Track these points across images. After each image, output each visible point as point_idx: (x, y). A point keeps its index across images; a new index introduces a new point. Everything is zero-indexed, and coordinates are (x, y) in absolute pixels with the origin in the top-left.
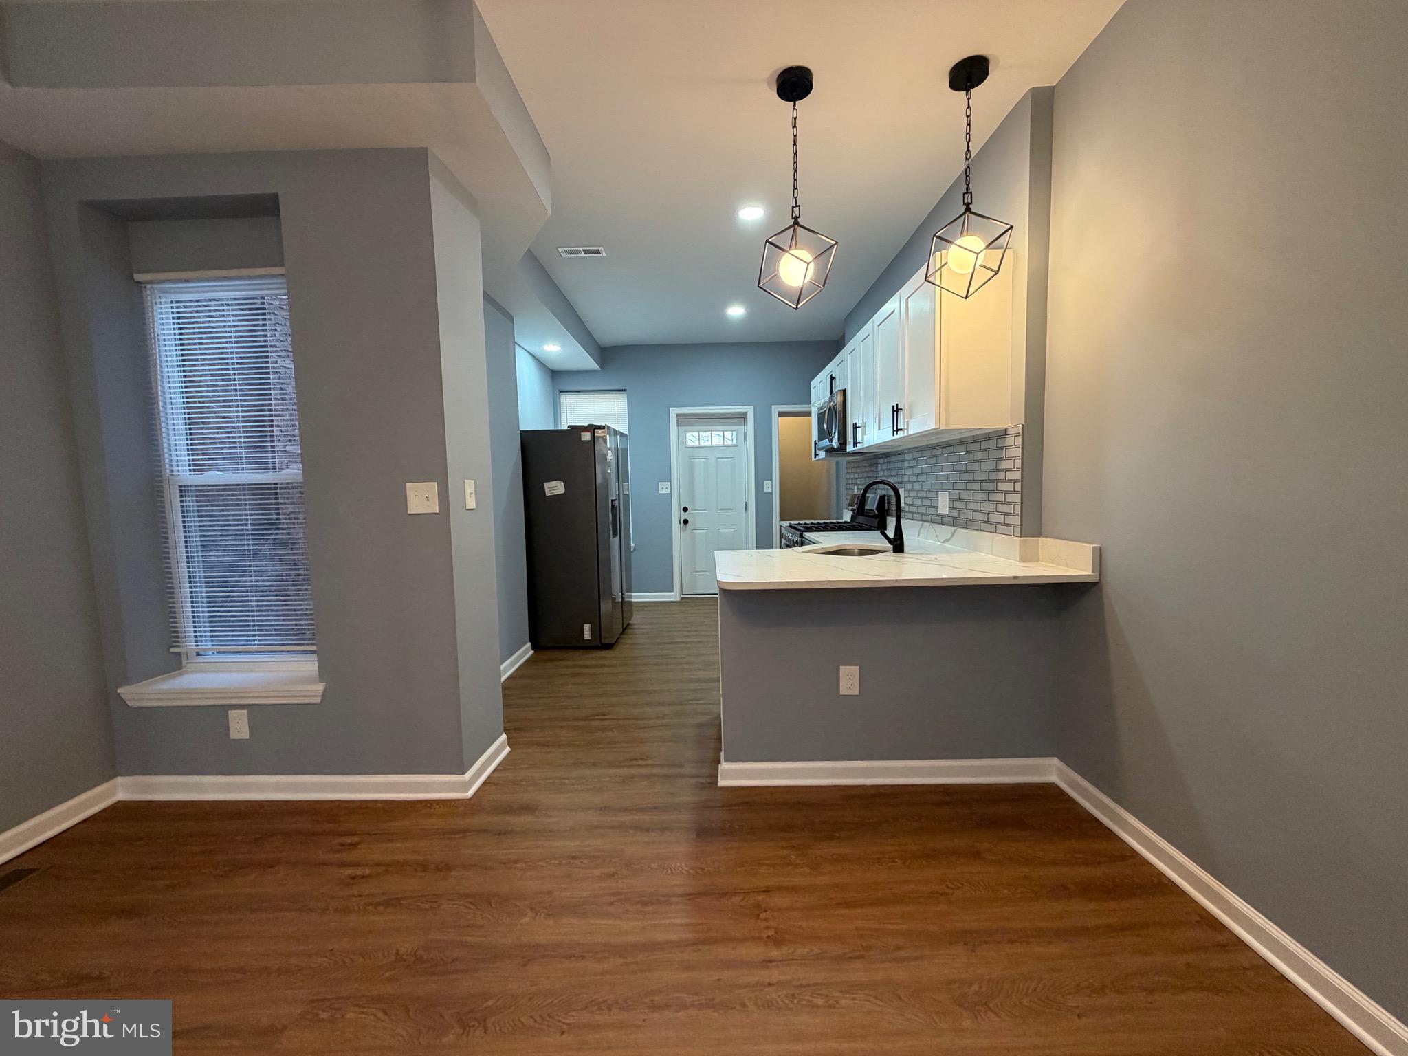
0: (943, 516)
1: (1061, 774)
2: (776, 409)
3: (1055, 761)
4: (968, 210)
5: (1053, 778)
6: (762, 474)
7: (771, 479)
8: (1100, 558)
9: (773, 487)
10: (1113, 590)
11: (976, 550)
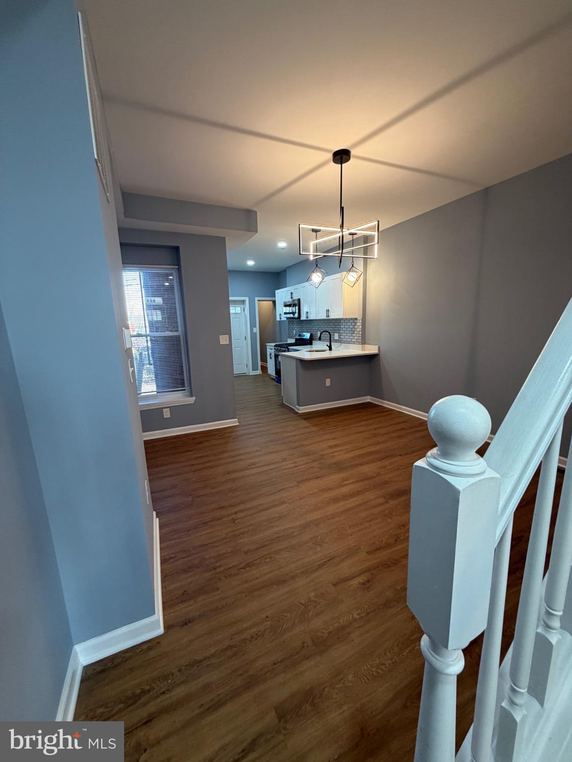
0: (336, 340)
1: (371, 399)
2: (257, 299)
3: (369, 397)
4: (353, 266)
5: (369, 401)
6: (253, 325)
7: (255, 327)
8: (379, 350)
9: (257, 330)
10: (382, 356)
11: (348, 349)
